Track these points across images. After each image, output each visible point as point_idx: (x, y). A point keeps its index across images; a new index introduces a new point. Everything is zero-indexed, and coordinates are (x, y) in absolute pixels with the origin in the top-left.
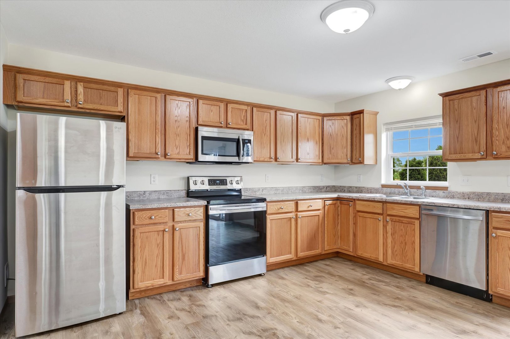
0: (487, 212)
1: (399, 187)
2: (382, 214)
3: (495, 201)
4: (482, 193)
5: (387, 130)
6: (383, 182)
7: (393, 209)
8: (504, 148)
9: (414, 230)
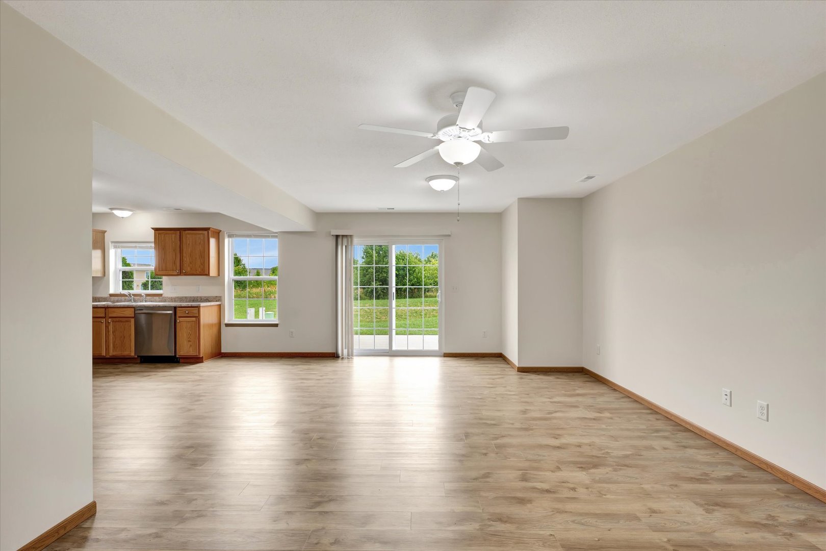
0: (175, 308)
1: (124, 295)
2: (105, 318)
3: (193, 301)
4: (183, 297)
5: (115, 247)
6: (112, 291)
7: (114, 312)
8: (189, 269)
9: (130, 326)
